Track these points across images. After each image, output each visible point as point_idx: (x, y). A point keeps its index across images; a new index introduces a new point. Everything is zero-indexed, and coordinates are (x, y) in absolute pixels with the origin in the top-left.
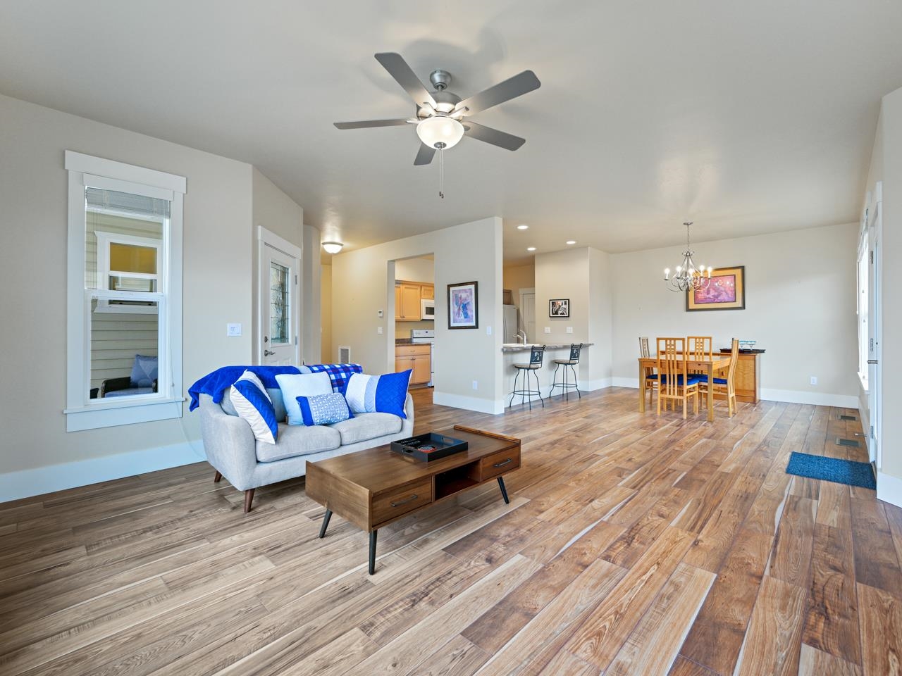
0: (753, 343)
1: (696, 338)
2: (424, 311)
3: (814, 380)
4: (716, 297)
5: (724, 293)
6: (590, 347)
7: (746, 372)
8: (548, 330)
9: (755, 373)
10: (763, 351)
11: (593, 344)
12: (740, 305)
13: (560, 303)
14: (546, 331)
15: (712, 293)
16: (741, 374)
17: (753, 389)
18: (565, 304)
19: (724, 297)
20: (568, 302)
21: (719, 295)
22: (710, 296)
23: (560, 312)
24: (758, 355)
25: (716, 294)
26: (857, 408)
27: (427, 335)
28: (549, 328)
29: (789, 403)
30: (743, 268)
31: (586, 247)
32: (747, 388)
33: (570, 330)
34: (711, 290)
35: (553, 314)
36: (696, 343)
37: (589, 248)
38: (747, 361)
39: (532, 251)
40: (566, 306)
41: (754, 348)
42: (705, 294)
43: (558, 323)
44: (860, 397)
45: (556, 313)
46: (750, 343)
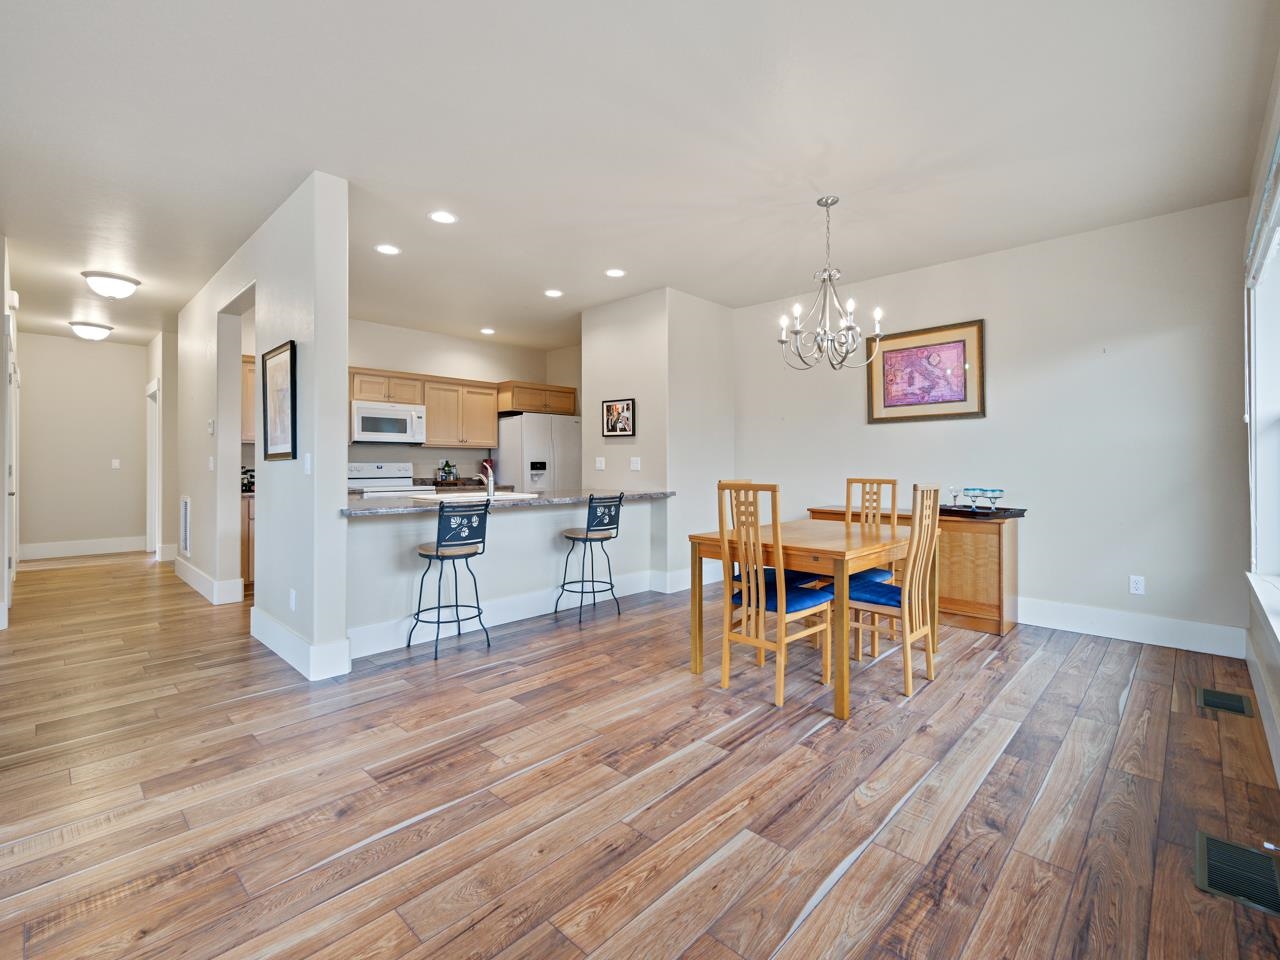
0: (997, 494)
1: (864, 482)
2: (357, 424)
3: (1138, 584)
4: (926, 391)
5: (942, 382)
6: (669, 500)
7: (980, 562)
8: (601, 463)
9: (1000, 564)
10: (1020, 513)
11: (673, 494)
12: (975, 408)
13: (619, 406)
14: (598, 465)
15: (920, 382)
16: (969, 565)
17: (996, 603)
18: (628, 409)
19: (942, 390)
20: (632, 405)
21: (932, 387)
22: (915, 389)
23: (619, 426)
24: (1007, 524)
25: (927, 384)
26: (1242, 657)
27: (380, 473)
28: (603, 460)
29: (1081, 635)
30: (980, 324)
31: (661, 288)
32: (982, 599)
33: (636, 463)
34: (916, 375)
35: (609, 431)
36: (864, 493)
37: (668, 289)
38: (983, 537)
39: (553, 300)
40: (628, 414)
41: (1000, 504)
42: (905, 386)
43: (619, 448)
44: (1249, 630)
45: (614, 429)
46: (990, 494)
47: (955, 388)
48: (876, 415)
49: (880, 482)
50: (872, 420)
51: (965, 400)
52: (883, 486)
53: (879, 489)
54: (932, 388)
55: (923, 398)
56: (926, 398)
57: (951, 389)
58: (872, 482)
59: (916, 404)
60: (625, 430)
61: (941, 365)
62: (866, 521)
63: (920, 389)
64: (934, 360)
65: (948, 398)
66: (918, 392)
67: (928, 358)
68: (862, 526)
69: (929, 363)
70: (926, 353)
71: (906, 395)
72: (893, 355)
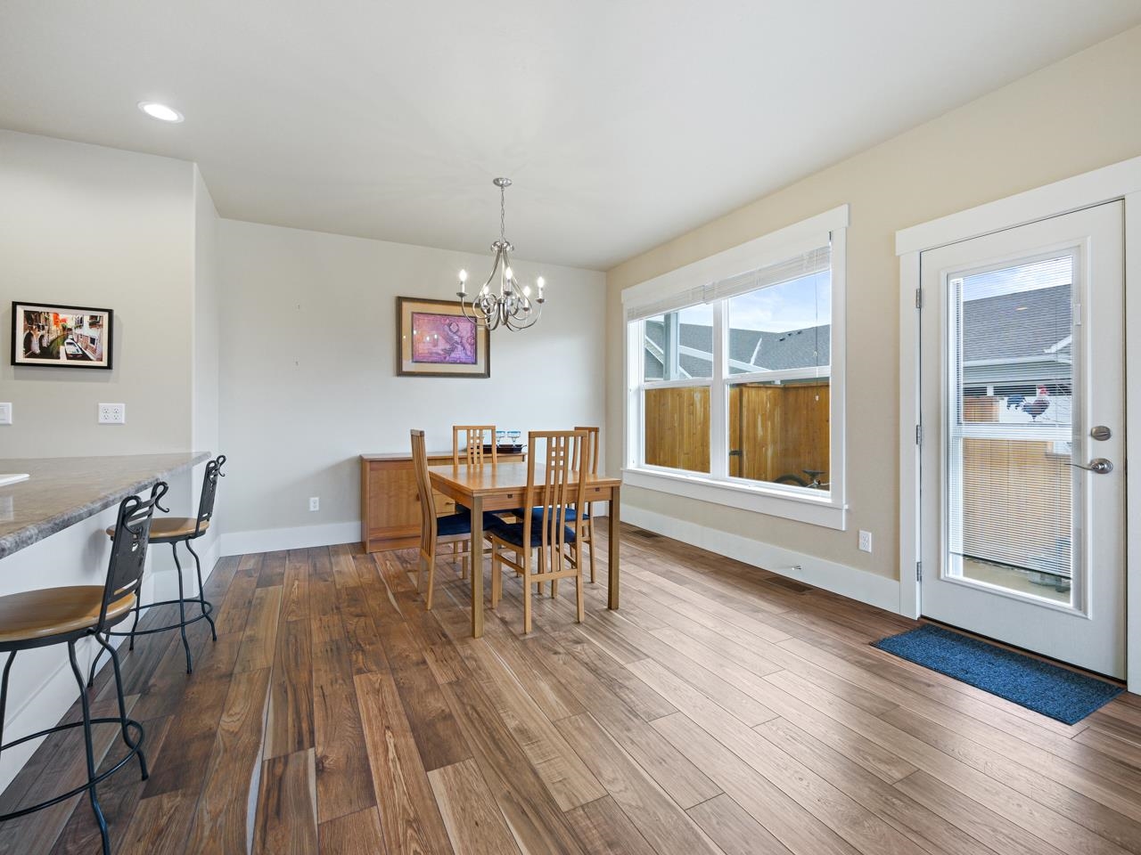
47: (469, 353)
48: (405, 369)
49: (481, 428)
50: (400, 373)
51: (475, 363)
52: (484, 431)
53: (481, 434)
54: (453, 351)
55: (445, 358)
56: (448, 358)
57: (466, 354)
58: (475, 428)
59: (439, 362)
60: (85, 357)
61: (459, 333)
62: (473, 463)
63: (442, 350)
64: (454, 327)
65: (464, 360)
66: (442, 353)
67: (450, 325)
68: (469, 467)
69: (450, 330)
70: (448, 321)
71: (431, 353)
72: (422, 317)
